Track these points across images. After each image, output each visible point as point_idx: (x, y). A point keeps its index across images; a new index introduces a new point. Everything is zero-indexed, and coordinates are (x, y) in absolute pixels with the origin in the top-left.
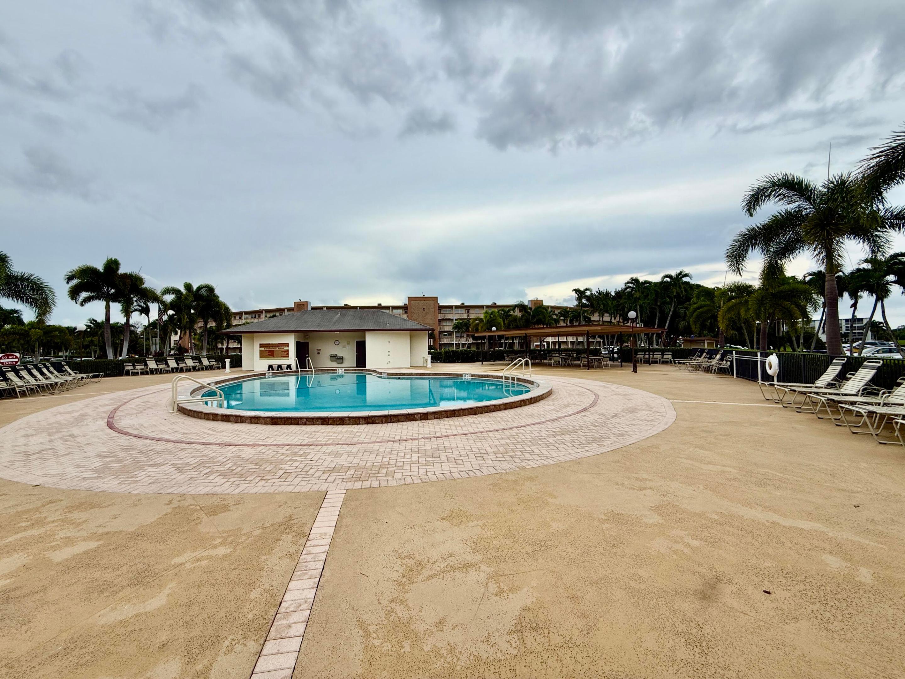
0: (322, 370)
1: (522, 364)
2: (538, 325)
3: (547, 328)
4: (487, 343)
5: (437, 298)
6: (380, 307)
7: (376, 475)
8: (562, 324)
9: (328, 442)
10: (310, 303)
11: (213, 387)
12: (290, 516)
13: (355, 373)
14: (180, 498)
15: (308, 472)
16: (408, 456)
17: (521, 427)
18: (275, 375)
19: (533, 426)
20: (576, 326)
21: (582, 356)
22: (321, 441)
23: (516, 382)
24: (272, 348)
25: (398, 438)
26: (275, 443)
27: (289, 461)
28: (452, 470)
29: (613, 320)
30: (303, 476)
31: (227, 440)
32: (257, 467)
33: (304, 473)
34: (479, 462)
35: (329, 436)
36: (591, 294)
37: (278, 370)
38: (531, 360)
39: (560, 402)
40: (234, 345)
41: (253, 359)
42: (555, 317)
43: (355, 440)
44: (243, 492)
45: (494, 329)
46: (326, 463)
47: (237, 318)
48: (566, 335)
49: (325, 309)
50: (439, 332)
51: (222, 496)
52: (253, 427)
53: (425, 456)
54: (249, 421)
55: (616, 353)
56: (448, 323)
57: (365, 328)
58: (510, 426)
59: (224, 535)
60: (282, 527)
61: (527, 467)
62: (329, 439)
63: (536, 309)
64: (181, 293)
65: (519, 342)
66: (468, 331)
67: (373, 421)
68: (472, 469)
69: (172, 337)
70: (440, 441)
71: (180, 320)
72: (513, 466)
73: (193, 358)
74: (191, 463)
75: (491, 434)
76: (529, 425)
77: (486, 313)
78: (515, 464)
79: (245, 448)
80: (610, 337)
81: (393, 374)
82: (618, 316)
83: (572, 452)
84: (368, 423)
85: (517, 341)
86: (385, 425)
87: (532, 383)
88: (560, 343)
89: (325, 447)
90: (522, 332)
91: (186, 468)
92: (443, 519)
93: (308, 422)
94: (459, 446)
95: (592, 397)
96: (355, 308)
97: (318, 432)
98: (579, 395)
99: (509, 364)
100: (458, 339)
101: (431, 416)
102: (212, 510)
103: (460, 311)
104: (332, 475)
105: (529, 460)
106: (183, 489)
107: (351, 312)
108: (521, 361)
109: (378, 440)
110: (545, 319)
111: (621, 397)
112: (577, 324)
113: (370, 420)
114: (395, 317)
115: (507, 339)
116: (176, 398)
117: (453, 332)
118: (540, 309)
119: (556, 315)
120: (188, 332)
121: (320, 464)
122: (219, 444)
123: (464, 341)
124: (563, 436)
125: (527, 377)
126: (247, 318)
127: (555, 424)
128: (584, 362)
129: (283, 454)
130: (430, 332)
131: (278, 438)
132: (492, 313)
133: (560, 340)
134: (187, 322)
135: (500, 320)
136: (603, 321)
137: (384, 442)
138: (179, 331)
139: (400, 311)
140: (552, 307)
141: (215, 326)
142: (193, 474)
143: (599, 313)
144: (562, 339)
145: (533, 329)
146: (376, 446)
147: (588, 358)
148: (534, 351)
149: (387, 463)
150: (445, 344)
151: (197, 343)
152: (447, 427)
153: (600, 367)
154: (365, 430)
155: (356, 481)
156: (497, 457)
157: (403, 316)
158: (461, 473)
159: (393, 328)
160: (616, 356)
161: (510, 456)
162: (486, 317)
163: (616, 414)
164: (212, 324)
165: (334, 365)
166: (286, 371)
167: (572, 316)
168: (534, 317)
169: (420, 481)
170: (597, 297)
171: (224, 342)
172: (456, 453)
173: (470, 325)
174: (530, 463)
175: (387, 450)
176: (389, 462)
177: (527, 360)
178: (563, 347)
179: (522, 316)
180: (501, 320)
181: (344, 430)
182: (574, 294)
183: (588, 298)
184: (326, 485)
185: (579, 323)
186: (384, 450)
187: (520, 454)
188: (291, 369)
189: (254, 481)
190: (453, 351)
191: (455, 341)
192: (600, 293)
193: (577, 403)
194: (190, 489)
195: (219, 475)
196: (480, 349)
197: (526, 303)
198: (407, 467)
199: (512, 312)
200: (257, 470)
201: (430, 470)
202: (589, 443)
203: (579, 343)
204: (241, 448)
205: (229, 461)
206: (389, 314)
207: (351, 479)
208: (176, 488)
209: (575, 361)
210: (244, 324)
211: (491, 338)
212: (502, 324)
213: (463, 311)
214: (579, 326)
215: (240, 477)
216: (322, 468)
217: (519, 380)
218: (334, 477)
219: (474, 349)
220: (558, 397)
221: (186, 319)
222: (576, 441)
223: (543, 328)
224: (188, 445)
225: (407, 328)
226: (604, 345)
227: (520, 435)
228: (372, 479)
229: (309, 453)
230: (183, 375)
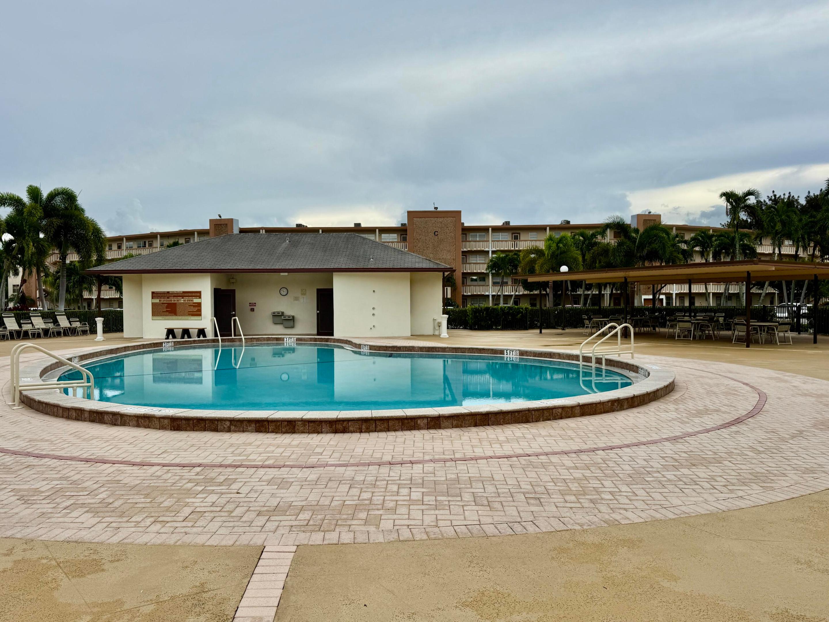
0: (258, 339)
1: (616, 335)
2: (651, 261)
3: (667, 267)
4: (551, 296)
5: (459, 212)
6: (358, 229)
7: (349, 523)
8: (698, 260)
9: (267, 463)
10: (237, 221)
11: (77, 364)
12: (202, 585)
13: (315, 345)
14: (25, 546)
15: (232, 512)
16: (404, 491)
17: (612, 448)
18: (178, 346)
19: (635, 448)
20: (725, 263)
21: (736, 321)
22: (254, 460)
23: (604, 367)
24: (173, 300)
25: (387, 458)
26: (177, 461)
27: (200, 492)
28: (483, 520)
29: (801, 253)
30: (224, 519)
31: (99, 453)
32: (148, 500)
33: (226, 514)
34: (533, 508)
35: (268, 452)
36: (759, 202)
37: (183, 337)
38: (634, 327)
39: (691, 405)
40: (108, 294)
41: (141, 317)
42: (684, 247)
43: (313, 460)
44: (126, 541)
45: (564, 269)
46: (262, 499)
47: (115, 247)
48: (705, 280)
49: (263, 232)
50: (463, 274)
51: (92, 546)
52: (140, 433)
53: (435, 492)
54: (135, 423)
55: (804, 316)
56: (480, 259)
57: (332, 266)
58: (590, 445)
59: (96, 610)
60: (189, 603)
61: (623, 522)
62: (268, 458)
63: (646, 231)
64: (23, 204)
65: (611, 295)
66: (516, 273)
67: (344, 427)
68: (519, 520)
69: (9, 280)
70: (462, 467)
71: (21, 250)
72: (595, 519)
73: (44, 316)
74: (42, 489)
75: (554, 459)
76: (628, 446)
77: (550, 239)
78: (599, 515)
79: (128, 469)
80: (793, 286)
81: (380, 348)
82: (812, 244)
83: (711, 499)
84: (336, 432)
85: (607, 292)
86: (365, 436)
87: (634, 368)
88: (692, 296)
89: (262, 471)
90: (618, 275)
91: (35, 498)
92: (465, 605)
93: (233, 428)
94: (496, 477)
95: (754, 399)
96: (315, 230)
97: (250, 444)
98: (726, 394)
99: (592, 334)
100: (497, 288)
101: (445, 423)
102: (75, 568)
103: (501, 236)
104: (272, 518)
105: (626, 510)
106: (29, 532)
107: (308, 238)
108: (616, 328)
109: (352, 461)
110: (664, 248)
111: (813, 399)
112: (728, 260)
113: (340, 427)
114: (384, 246)
115: (589, 287)
116: (18, 382)
117: (487, 275)
118: (655, 232)
119: (686, 242)
120: (34, 270)
121: (253, 500)
122: (87, 461)
123: (508, 291)
124: (694, 469)
125: (626, 358)
126: (131, 248)
127: (679, 446)
128: (740, 332)
129: (190, 481)
130: (446, 274)
131: (183, 454)
132: (561, 241)
133: (693, 291)
134: (33, 254)
135: (577, 254)
136: (780, 254)
137: (364, 465)
138: (21, 270)
139: (394, 237)
140: (679, 228)
141: (79, 262)
142: (47, 507)
143: (773, 239)
144: (698, 288)
145: (639, 269)
146: (349, 472)
147: (748, 325)
148: (640, 310)
149: (367, 502)
150: (473, 296)
151: (50, 289)
152: (475, 442)
153: (770, 342)
154: (332, 443)
155: (314, 531)
156: (566, 502)
157: (400, 246)
158: (499, 526)
159: (380, 266)
160: (804, 321)
161: (592, 501)
162: (549, 247)
163: (801, 432)
164: (73, 257)
165: (278, 330)
166: (197, 339)
167: (719, 245)
168: (641, 246)
169: (425, 537)
170: (769, 207)
171: (94, 288)
172: (490, 489)
173: (520, 262)
174: (629, 514)
175: (368, 479)
176: (371, 500)
177: (626, 327)
178: (698, 303)
179: (620, 244)
180: (579, 252)
181: (295, 443)
182: (723, 202)
183: (751, 210)
184: (263, 536)
185: (732, 258)
186: (362, 478)
187: (610, 497)
188: (205, 336)
189: (142, 524)
190: (487, 309)
191: (491, 291)
192: (776, 200)
193: (723, 409)
194: (40, 532)
195: (87, 512)
196: (538, 306)
197: (628, 220)
198: (403, 510)
199: (599, 237)
200: (148, 505)
201: (443, 517)
202: (744, 484)
203: (730, 297)
204: (122, 467)
205: (103, 489)
206: (374, 242)
207: (306, 527)
208: (19, 529)
209: (722, 329)
210: (126, 257)
211: (557, 285)
212: (580, 259)
213: (507, 236)
214: (732, 263)
215: (120, 516)
216: (256, 506)
217: (610, 362)
218: (277, 524)
219: (525, 305)
220: (686, 396)
221: (31, 249)
222: (719, 479)
223: (660, 267)
224: (37, 460)
225: (406, 266)
226: (781, 300)
227: (611, 464)
228: (341, 529)
229: (235, 481)
230: (28, 343)
